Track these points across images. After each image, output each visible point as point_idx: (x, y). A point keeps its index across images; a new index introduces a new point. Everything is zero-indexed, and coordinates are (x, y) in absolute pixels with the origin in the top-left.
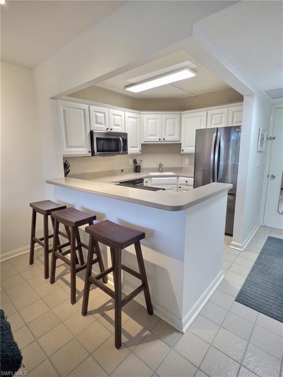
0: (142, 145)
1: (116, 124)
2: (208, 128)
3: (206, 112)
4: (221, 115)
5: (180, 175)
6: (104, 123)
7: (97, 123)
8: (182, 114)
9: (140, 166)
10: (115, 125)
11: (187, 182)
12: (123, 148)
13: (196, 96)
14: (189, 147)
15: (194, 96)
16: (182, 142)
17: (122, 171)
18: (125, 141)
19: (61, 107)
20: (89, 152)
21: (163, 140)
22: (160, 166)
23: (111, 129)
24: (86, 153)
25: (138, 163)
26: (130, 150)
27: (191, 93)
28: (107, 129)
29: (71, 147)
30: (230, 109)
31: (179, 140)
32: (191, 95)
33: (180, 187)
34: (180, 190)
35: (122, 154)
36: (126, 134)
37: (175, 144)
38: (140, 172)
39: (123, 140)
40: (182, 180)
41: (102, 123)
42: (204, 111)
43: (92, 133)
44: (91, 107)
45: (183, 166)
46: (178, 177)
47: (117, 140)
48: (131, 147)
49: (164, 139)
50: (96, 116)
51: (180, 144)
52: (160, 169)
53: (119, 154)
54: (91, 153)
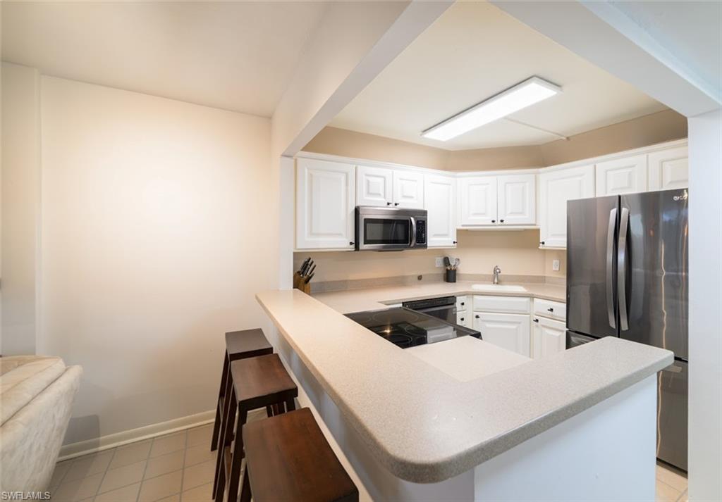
0: (459, 232)
1: (405, 194)
2: (597, 196)
3: (591, 167)
4: (630, 170)
5: (536, 293)
6: (382, 194)
7: (369, 193)
8: (539, 173)
9: (455, 270)
10: (405, 197)
11: (551, 310)
12: (417, 238)
13: (568, 138)
14: (555, 237)
15: (564, 138)
16: (542, 226)
17: (420, 278)
18: (422, 225)
19: (306, 170)
20: (351, 243)
21: (499, 223)
22: (496, 272)
23: (396, 204)
24: (346, 246)
25: (452, 264)
26: (433, 240)
27: (558, 134)
28: (388, 204)
29: (318, 235)
30: (651, 155)
31: (534, 223)
32: (557, 137)
33: (537, 321)
34: (537, 326)
35: (415, 247)
36: (425, 213)
37: (526, 230)
38: (455, 282)
39: (417, 223)
40: (541, 305)
41: (380, 195)
42: (588, 164)
43: (357, 211)
44: (359, 167)
45: (546, 275)
46: (532, 297)
47: (407, 223)
48: (436, 235)
49: (502, 221)
50: (368, 182)
51: (538, 230)
52: (497, 278)
53: (409, 247)
54: (353, 246)
